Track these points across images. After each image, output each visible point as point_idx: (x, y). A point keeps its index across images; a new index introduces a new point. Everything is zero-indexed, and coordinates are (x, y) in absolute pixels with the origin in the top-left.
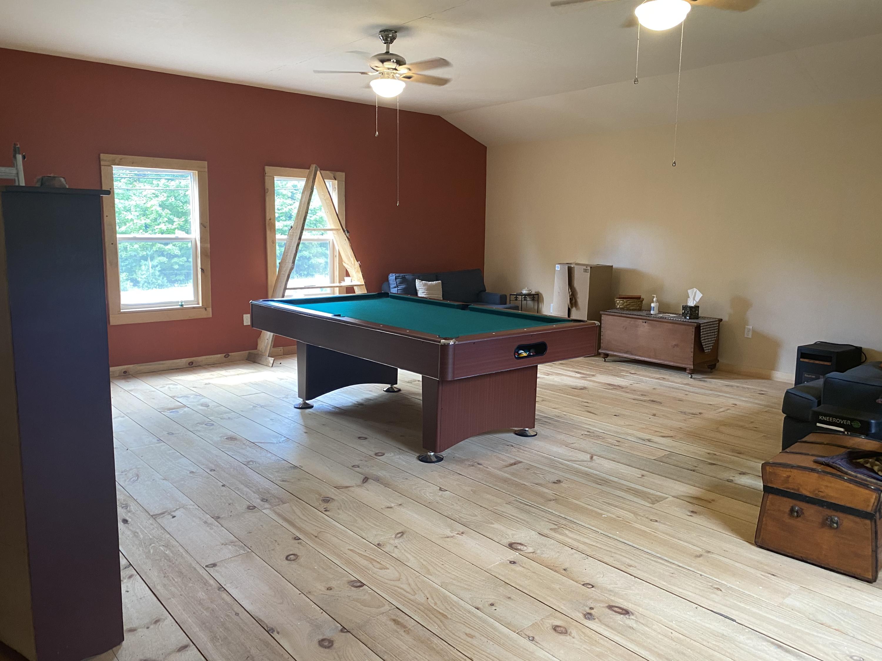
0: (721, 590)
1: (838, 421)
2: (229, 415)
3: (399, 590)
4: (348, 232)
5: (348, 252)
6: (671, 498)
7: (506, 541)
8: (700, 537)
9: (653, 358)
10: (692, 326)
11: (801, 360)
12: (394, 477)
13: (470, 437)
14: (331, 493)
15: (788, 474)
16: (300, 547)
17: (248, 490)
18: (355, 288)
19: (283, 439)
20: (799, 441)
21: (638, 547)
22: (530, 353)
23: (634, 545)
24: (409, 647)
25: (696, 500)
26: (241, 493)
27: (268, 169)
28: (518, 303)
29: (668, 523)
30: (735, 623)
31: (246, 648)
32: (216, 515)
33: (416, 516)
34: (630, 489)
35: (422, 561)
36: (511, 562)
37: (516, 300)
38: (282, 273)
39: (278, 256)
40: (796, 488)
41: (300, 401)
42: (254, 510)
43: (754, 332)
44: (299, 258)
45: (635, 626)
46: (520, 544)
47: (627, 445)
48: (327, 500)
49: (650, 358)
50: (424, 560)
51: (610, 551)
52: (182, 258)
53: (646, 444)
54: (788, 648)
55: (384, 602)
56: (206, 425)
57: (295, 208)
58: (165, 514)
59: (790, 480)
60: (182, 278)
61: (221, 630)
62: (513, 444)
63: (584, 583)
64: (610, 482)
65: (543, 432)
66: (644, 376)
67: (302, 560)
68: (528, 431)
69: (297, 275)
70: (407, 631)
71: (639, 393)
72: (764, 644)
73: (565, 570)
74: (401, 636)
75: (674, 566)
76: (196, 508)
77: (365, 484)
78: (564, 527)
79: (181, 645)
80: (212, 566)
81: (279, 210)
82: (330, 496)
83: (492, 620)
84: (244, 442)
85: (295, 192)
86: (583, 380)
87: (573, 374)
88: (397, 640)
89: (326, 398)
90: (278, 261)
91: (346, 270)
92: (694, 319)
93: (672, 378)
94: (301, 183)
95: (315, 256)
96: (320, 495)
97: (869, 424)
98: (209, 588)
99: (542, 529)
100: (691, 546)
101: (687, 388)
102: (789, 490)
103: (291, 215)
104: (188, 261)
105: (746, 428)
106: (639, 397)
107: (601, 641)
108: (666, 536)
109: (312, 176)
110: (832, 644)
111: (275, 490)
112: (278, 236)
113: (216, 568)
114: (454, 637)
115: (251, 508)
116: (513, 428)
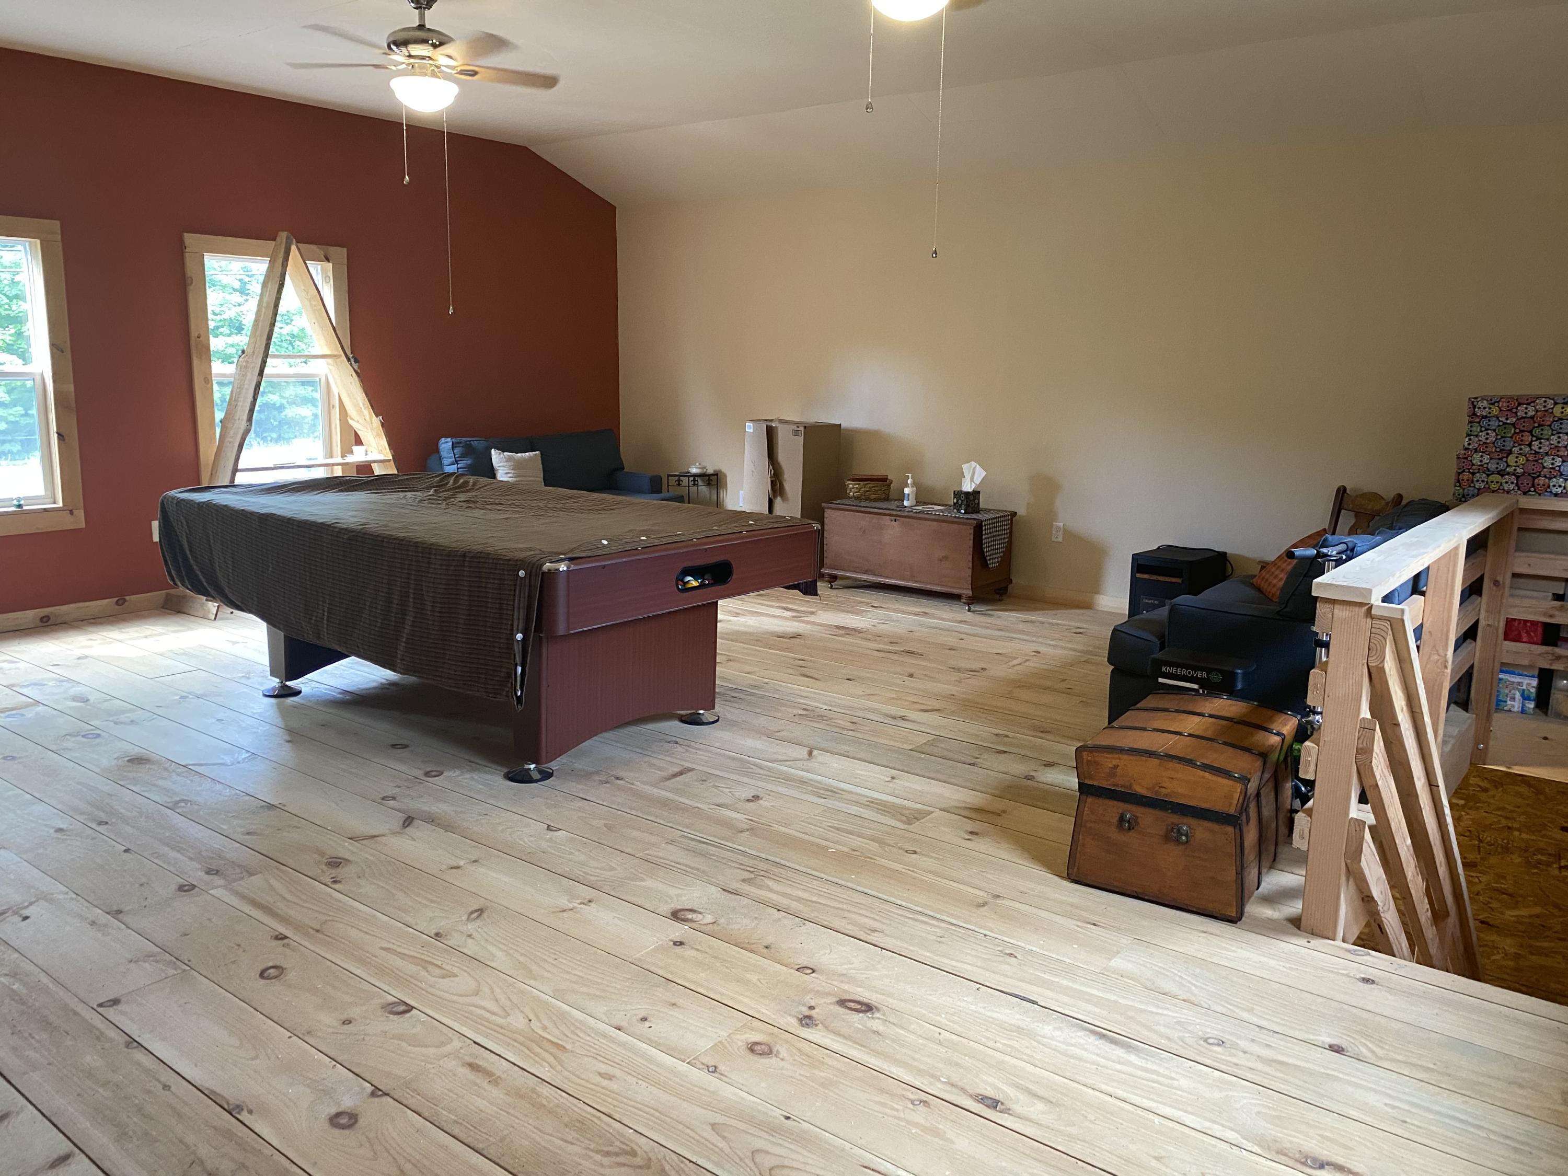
0: (1016, 957)
1: (1189, 673)
2: (132, 716)
3: (479, 1011)
4: (356, 362)
5: (359, 398)
6: (938, 813)
7: (666, 909)
8: (984, 874)
9: (909, 580)
10: (969, 524)
11: (1138, 575)
12: (461, 812)
13: (601, 732)
14: (345, 849)
15: (1115, 762)
16: (288, 951)
17: (179, 856)
18: (374, 466)
19: (243, 757)
20: (1133, 707)
21: (885, 897)
22: (704, 580)
23: (880, 895)
24: (501, 1110)
25: (978, 813)
26: (164, 862)
27: (190, 239)
28: (683, 491)
29: (934, 855)
30: (1036, 1006)
31: (187, 1147)
32: (115, 908)
33: (506, 879)
34: (872, 802)
35: (517, 955)
36: (675, 943)
37: (679, 485)
38: (228, 439)
39: (217, 405)
40: (1127, 784)
41: (275, 682)
42: (192, 892)
43: (1068, 533)
44: (259, 406)
45: (881, 1028)
46: (692, 910)
47: (867, 728)
48: (335, 863)
49: (903, 580)
50: (522, 955)
51: (842, 909)
52: (15, 409)
53: (897, 724)
54: (1115, 1038)
55: (450, 1035)
56: (83, 736)
57: (249, 312)
58: (7, 915)
59: (1119, 770)
60: (16, 448)
61: (135, 1119)
62: (677, 740)
63: (799, 966)
64: (840, 792)
65: (729, 716)
66: (895, 611)
67: (291, 976)
68: (703, 714)
69: (258, 439)
70: (495, 1081)
71: (886, 640)
72: (1079, 1034)
73: (767, 947)
74: (483, 1091)
75: (943, 925)
76: (72, 899)
77: (408, 828)
78: (767, 874)
79: (55, 1156)
80: (111, 1003)
81: (215, 314)
82: (340, 855)
83: (645, 1046)
84: (167, 765)
85: (247, 279)
86: (795, 621)
87: (779, 612)
88: (476, 1098)
89: (325, 675)
90: (219, 415)
91: (356, 433)
92: (972, 513)
93: (938, 613)
94: (259, 267)
95: (292, 403)
96: (322, 854)
97: (1233, 676)
98: (107, 1046)
99: (728, 882)
100: (970, 890)
101: (964, 627)
102: (1116, 789)
103: (241, 323)
104: (26, 415)
105: (1055, 690)
106: (886, 647)
107: (827, 1060)
108: (930, 876)
109: (281, 254)
110: (1178, 1023)
111: (233, 851)
112: (218, 368)
113: (120, 1007)
114: (579, 1081)
115: (186, 888)
116: (678, 712)
